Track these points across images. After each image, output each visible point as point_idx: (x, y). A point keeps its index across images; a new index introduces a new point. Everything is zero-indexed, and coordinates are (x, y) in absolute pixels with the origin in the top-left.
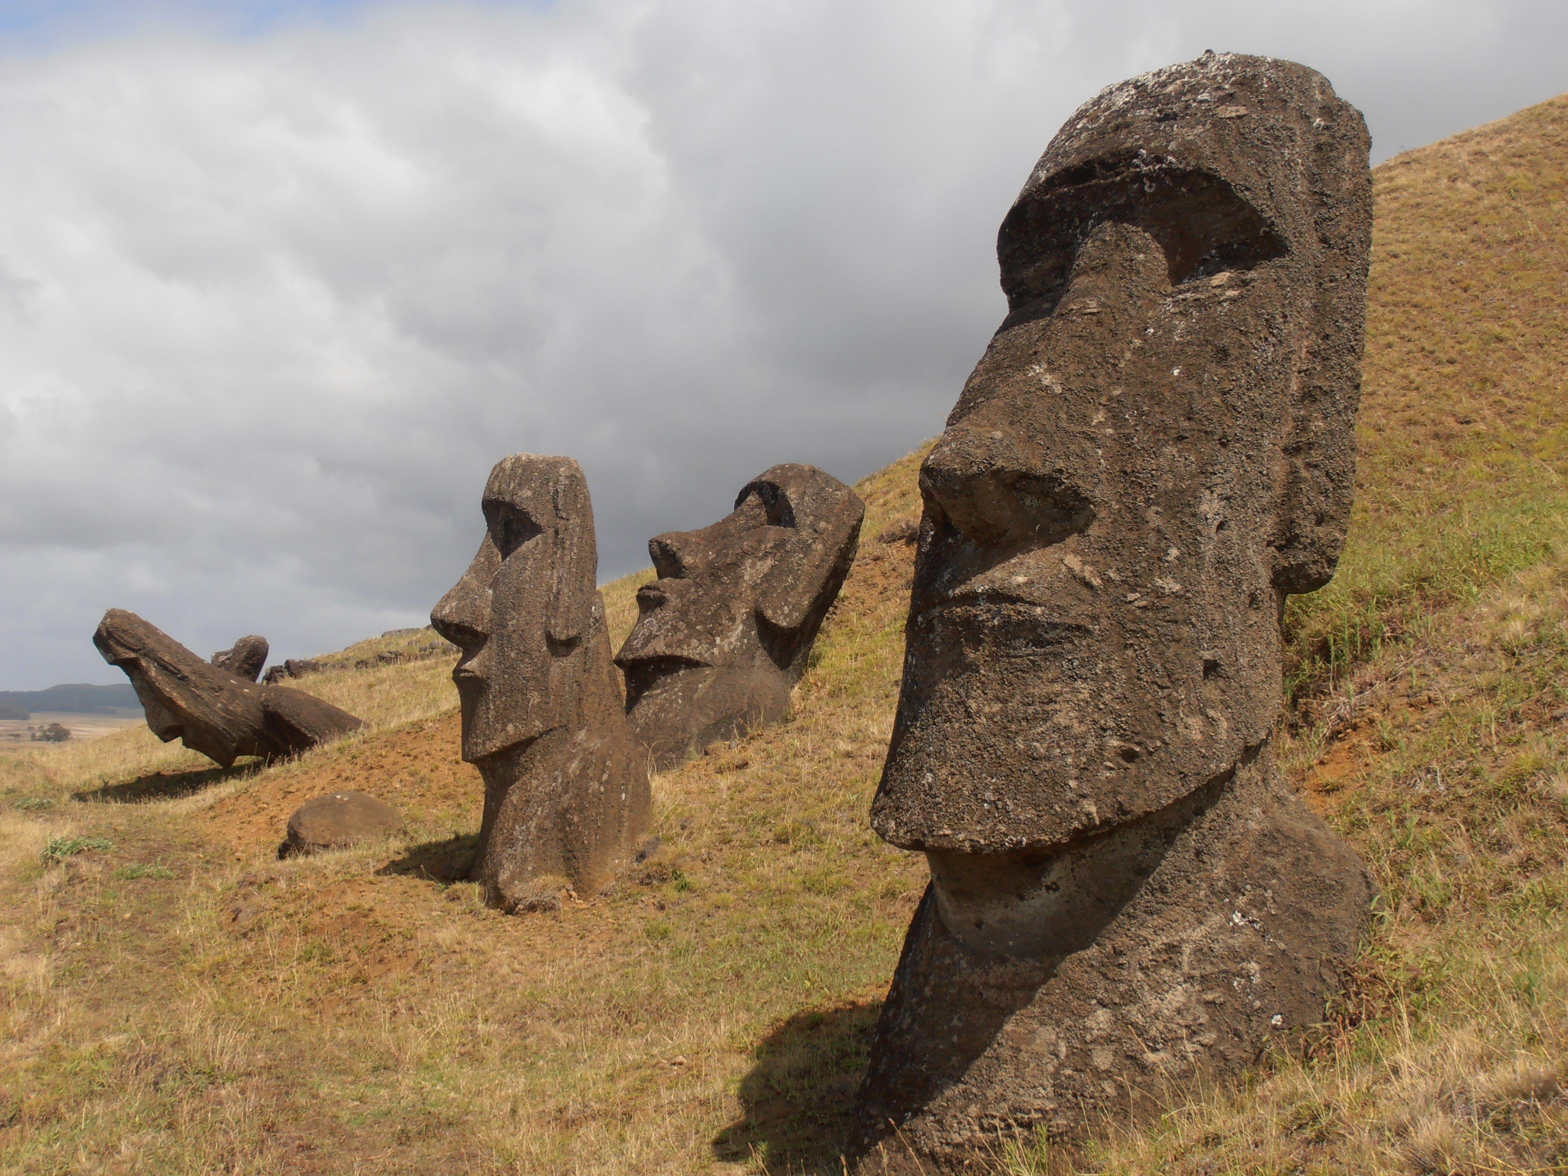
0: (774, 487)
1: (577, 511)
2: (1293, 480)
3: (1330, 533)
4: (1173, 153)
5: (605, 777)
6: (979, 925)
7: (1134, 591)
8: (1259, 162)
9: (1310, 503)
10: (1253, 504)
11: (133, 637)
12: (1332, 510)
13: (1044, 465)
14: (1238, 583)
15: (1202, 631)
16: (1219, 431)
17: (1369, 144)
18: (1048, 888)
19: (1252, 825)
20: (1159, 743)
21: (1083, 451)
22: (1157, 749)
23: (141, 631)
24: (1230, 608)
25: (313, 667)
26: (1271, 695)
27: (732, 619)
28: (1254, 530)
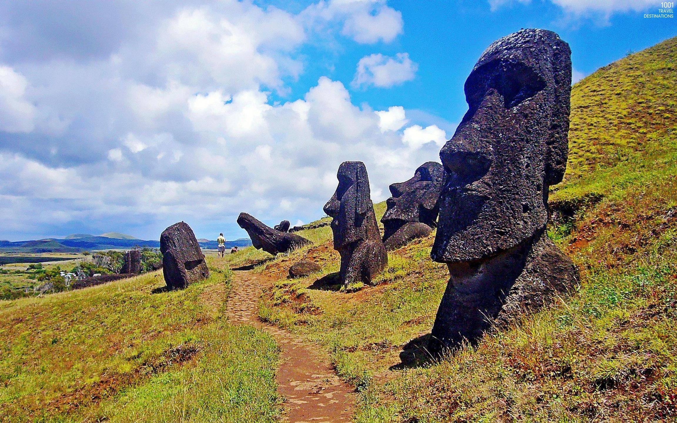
0: (425, 169)
1: (363, 177)
2: (549, 152)
3: (561, 167)
4: (511, 59)
5: (374, 253)
6: (461, 284)
7: (502, 186)
8: (536, 60)
9: (554, 158)
10: (537, 159)
11: (247, 220)
12: (562, 160)
13: (474, 151)
14: (533, 182)
15: (522, 197)
16: (525, 138)
17: (570, 53)
18: (480, 272)
19: (540, 253)
20: (510, 229)
21: (486, 146)
22: (509, 231)
23: (250, 219)
24: (530, 189)
25: (301, 228)
26: (545, 215)
27: (414, 207)
28: (537, 167)
